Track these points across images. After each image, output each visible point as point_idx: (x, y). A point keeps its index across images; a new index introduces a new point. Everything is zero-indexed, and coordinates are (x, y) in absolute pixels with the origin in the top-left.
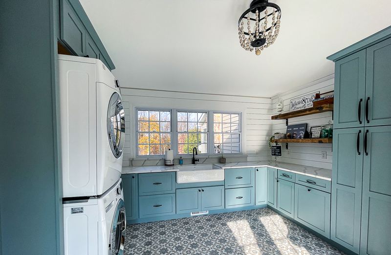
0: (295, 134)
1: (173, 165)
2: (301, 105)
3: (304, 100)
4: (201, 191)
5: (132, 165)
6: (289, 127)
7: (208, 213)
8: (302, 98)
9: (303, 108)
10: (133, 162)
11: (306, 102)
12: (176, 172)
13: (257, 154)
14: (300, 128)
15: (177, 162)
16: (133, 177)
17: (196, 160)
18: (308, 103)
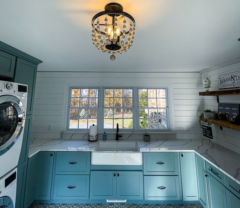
0: (227, 114)
1: (96, 141)
2: (230, 82)
3: (232, 78)
4: (116, 175)
5: (62, 138)
6: (220, 105)
7: (125, 201)
8: (230, 74)
9: (232, 87)
10: (63, 134)
11: (235, 79)
12: (91, 152)
13: (188, 131)
14: (233, 109)
15: (101, 137)
16: (51, 155)
17: (120, 136)
18: (238, 81)
